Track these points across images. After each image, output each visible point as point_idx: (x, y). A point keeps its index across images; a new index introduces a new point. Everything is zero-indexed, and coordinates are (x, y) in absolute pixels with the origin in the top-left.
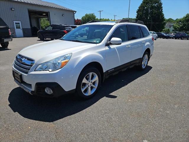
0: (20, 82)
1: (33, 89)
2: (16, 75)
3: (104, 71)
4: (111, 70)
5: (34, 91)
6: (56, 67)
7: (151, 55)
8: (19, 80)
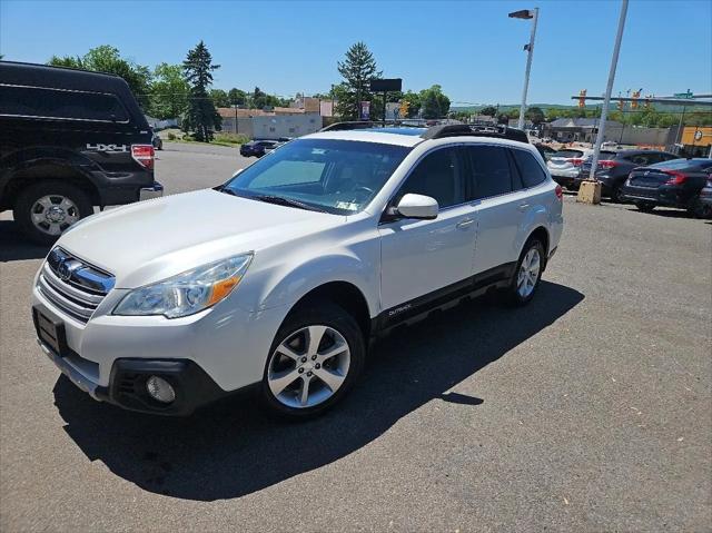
0: (58, 350)
1: (104, 379)
2: (42, 322)
3: (373, 314)
4: (401, 309)
5: (108, 388)
6: (192, 303)
7: (551, 249)
8: (56, 345)
